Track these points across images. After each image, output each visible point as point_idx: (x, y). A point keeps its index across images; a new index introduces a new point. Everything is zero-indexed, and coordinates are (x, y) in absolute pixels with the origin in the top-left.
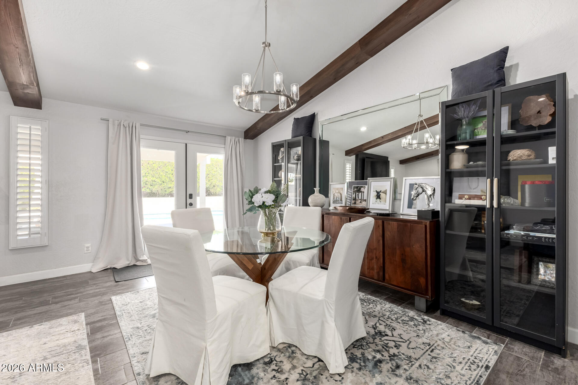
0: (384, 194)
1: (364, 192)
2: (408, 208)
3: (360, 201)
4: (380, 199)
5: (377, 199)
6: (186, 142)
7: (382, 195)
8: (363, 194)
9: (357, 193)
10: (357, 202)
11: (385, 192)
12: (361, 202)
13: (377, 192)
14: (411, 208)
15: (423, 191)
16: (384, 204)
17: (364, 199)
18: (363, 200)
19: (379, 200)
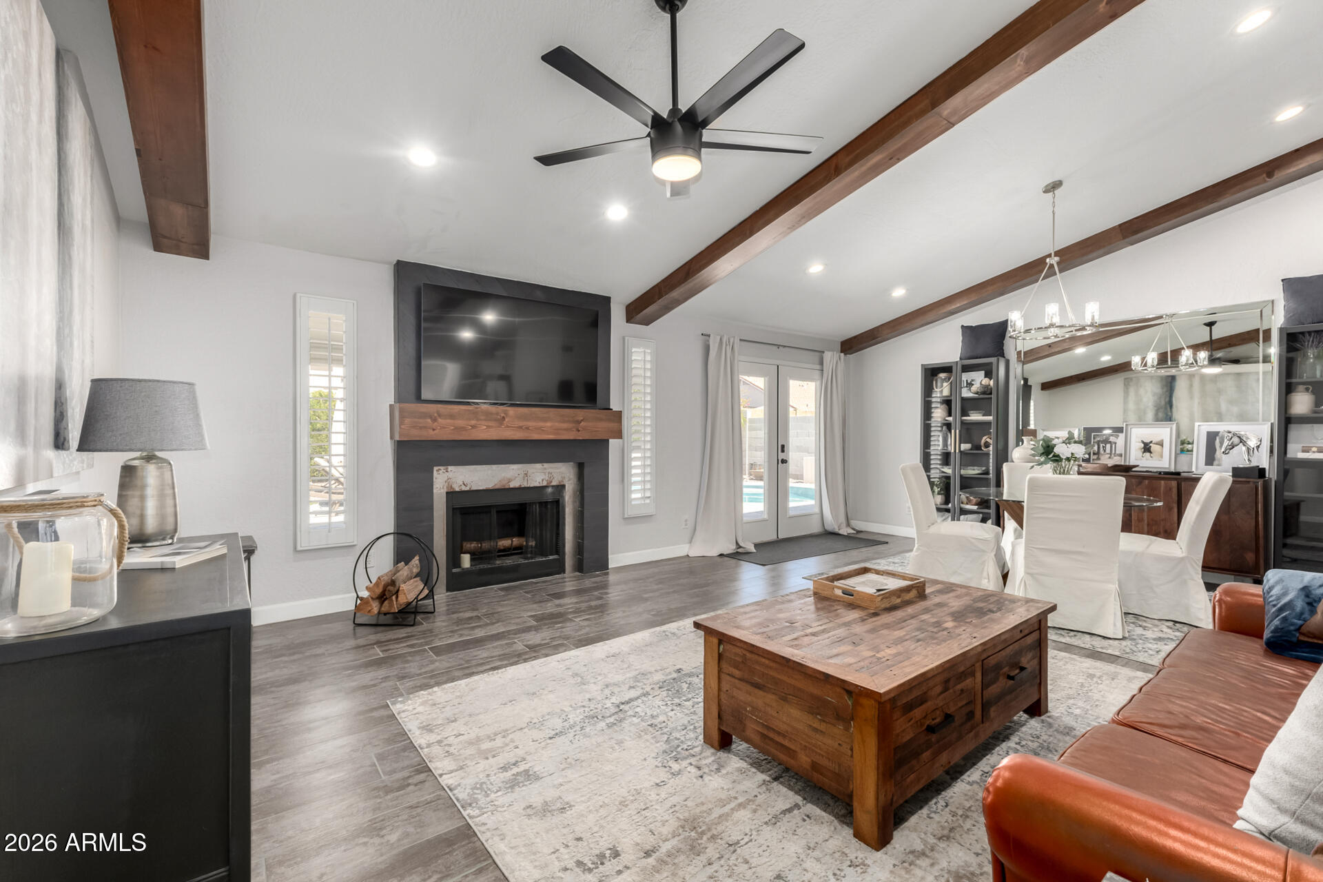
0: (1159, 446)
1: (1115, 443)
2: (1206, 464)
3: (1109, 455)
4: (1151, 452)
5: (1144, 452)
6: (778, 362)
7: (1154, 447)
8: (1114, 446)
9: (1101, 445)
10: (1102, 458)
11: (1161, 444)
12: (1110, 458)
13: (1143, 442)
14: (1212, 465)
15: (1241, 442)
16: (1160, 460)
17: (1117, 452)
18: (1115, 453)
19: (1148, 454)
